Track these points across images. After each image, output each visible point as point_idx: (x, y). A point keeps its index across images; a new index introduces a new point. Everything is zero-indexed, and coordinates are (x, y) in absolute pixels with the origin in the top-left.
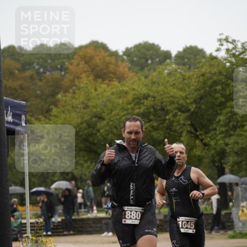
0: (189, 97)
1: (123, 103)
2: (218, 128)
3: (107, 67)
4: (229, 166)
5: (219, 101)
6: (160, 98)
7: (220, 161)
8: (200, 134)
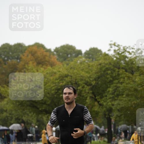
0: (91, 77)
1: (53, 79)
2: (108, 95)
3: (44, 58)
4: (114, 117)
5: (109, 80)
6: (75, 77)
7: (109, 115)
8: (98, 98)
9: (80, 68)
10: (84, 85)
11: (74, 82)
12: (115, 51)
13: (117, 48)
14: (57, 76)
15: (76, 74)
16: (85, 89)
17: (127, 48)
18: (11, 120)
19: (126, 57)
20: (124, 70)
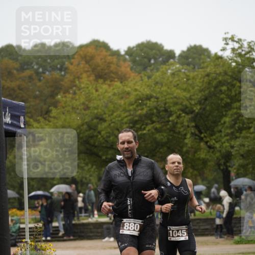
0: (193, 97)
1: (125, 104)
2: (223, 130)
3: (109, 67)
4: (235, 169)
5: (224, 102)
6: (164, 99)
7: (225, 164)
8: (205, 137)
9: (171, 82)
10: (181, 112)
11: (162, 109)
12: (233, 50)
14: (132, 98)
15: (165, 93)
16: (181, 119)
19: (254, 60)
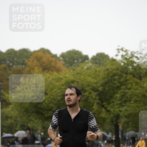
0: (98, 82)
1: (59, 85)
2: (115, 101)
3: (50, 63)
4: (122, 124)
5: (116, 85)
6: (81, 82)
7: (116, 121)
8: (105, 105)
9: (86, 73)
10: (91, 90)
11: (80, 88)
12: (122, 56)
13: (124, 53)
14: (63, 82)
15: (82, 80)
16: (91, 94)
17: (135, 53)
18: (16, 127)
19: (134, 62)
20: (132, 76)
